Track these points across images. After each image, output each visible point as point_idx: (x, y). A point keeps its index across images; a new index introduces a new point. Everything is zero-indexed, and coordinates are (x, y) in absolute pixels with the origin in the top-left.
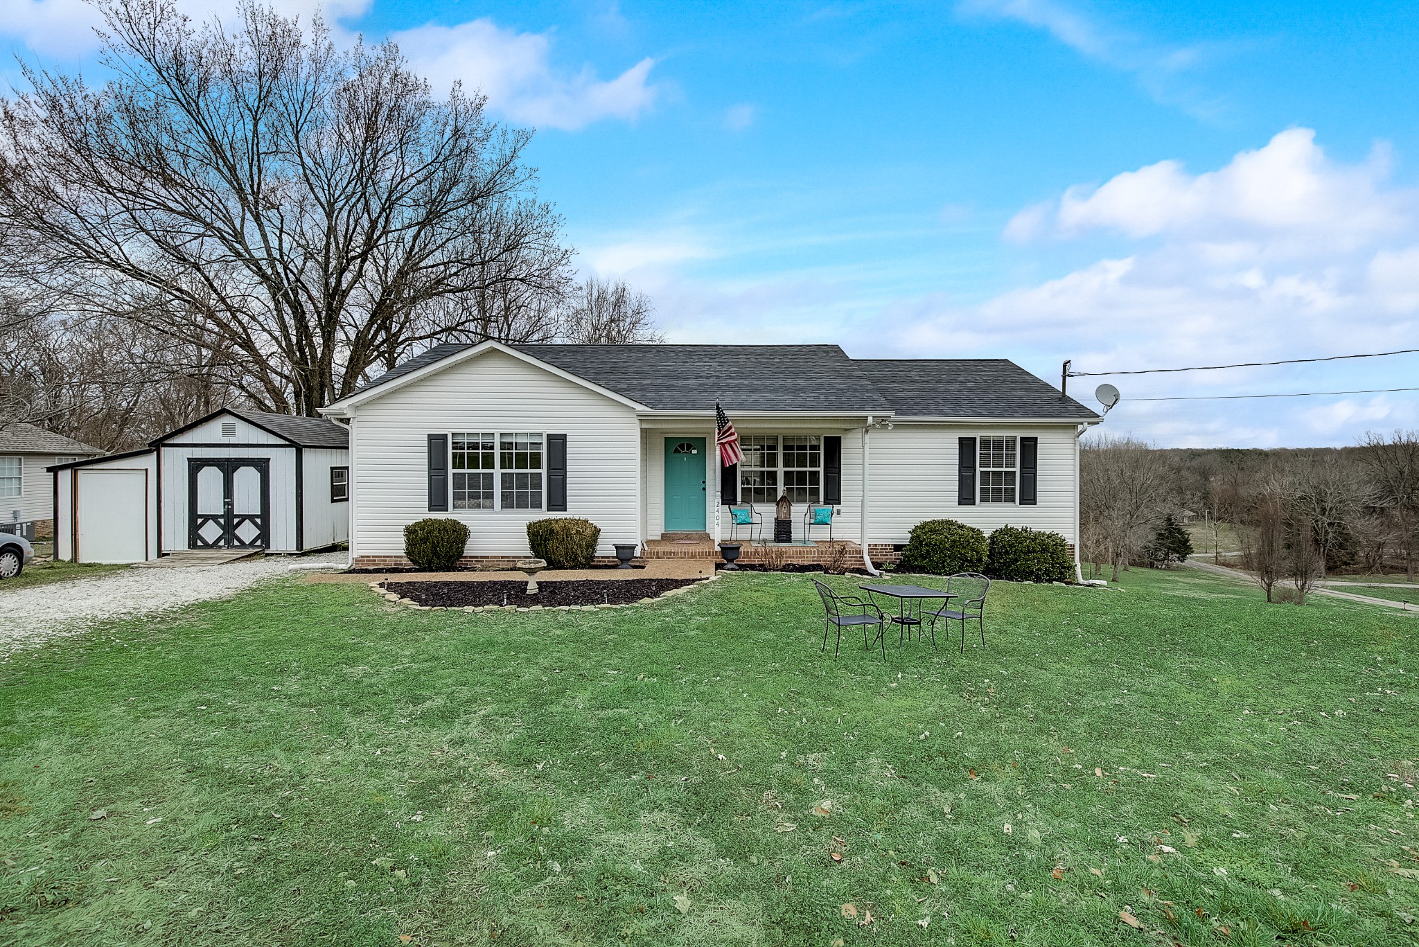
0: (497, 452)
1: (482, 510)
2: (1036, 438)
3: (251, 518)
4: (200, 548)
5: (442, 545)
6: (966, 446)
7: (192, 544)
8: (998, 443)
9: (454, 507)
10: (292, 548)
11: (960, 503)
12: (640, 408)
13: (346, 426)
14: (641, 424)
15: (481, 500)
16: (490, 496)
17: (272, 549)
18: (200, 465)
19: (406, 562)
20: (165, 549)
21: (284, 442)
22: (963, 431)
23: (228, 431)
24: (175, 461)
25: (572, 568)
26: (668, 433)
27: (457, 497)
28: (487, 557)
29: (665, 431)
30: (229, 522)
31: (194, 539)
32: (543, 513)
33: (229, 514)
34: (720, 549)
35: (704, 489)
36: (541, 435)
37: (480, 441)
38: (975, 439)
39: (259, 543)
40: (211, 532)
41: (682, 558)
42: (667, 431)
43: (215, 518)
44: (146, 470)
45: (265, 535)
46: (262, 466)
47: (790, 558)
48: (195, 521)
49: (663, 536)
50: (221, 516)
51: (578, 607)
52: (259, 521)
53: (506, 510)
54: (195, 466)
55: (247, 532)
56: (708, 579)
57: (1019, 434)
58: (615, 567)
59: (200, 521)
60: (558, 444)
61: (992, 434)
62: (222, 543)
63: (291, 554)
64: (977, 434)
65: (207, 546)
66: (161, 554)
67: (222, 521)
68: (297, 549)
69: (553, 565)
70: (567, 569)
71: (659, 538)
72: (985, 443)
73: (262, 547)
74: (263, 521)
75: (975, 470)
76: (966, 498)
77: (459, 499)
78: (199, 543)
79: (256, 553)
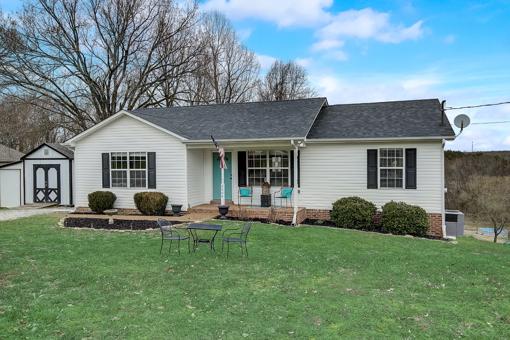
0: (128, 160)
1: (123, 188)
2: (415, 149)
3: (54, 190)
4: (38, 202)
5: (101, 203)
6: (372, 154)
7: (35, 201)
8: (391, 152)
9: (113, 186)
10: (68, 203)
11: (368, 188)
12: (183, 139)
13: (73, 151)
14: (187, 147)
15: (123, 183)
16: (125, 181)
17: (62, 204)
18: (37, 167)
19: (90, 210)
20: (26, 202)
21: (65, 157)
22: (370, 146)
23: (46, 153)
24: (29, 164)
25: (151, 215)
26: (213, 150)
27: (114, 181)
28: (125, 209)
29: (212, 149)
30: (47, 191)
31: (35, 199)
32: (146, 189)
33: (47, 188)
34: (219, 209)
35: (231, 178)
36: (145, 153)
37: (122, 156)
38: (376, 150)
39: (57, 201)
40: (41, 196)
41: (206, 213)
42: (213, 149)
43: (42, 189)
44: (20, 169)
45: (59, 198)
46: (58, 167)
47: (257, 214)
48: (36, 191)
49: (211, 202)
50: (44, 189)
51: (117, 230)
52: (57, 191)
53: (132, 188)
54: (36, 167)
55: (53, 196)
56: (194, 222)
57: (404, 147)
58: (172, 215)
59: (37, 191)
60: (152, 156)
61: (387, 147)
62: (44, 201)
63: (68, 206)
64: (378, 147)
65: (40, 202)
66: (25, 204)
67: (44, 191)
68: (70, 204)
69: (144, 214)
70: (149, 215)
71: (210, 203)
72: (383, 152)
73: (57, 203)
74: (58, 191)
75: (377, 168)
76: (372, 184)
77: (114, 183)
78: (37, 200)
79: (54, 205)
